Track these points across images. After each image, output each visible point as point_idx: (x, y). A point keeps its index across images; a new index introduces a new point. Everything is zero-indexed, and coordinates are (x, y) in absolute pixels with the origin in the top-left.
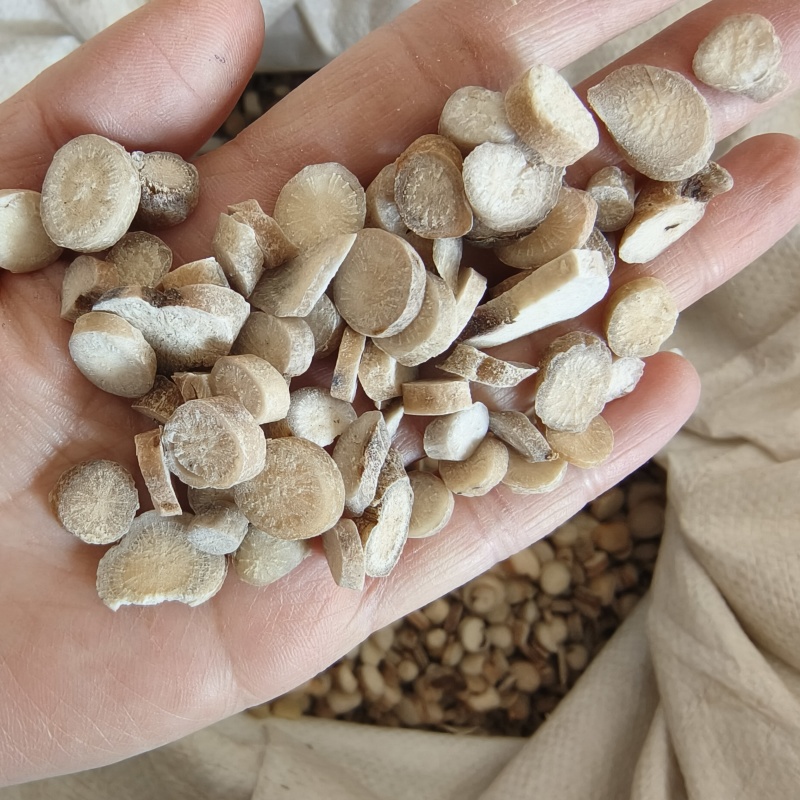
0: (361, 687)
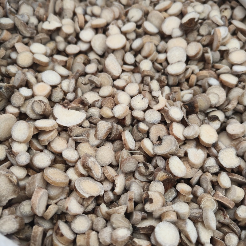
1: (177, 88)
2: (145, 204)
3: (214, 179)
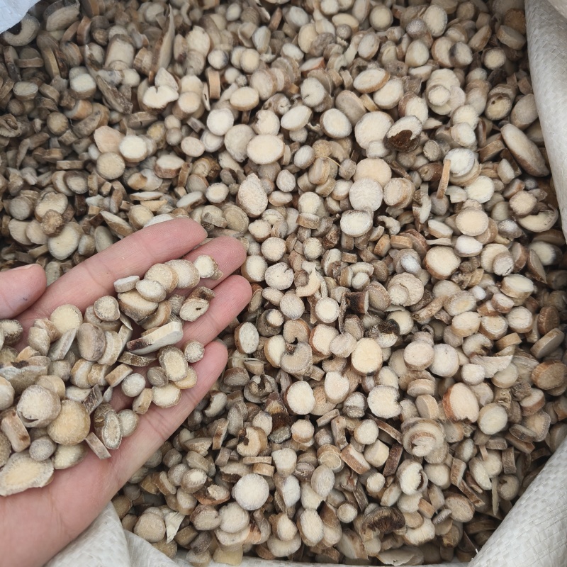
0: (299, 533)
1: (351, 257)
2: (239, 442)
3: (350, 425)
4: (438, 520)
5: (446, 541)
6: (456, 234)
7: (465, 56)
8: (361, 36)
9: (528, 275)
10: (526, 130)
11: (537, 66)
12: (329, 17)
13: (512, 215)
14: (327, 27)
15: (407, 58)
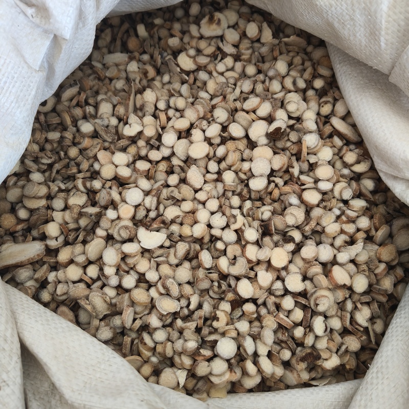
0: (260, 371)
1: (258, 203)
2: (213, 321)
3: (277, 301)
4: (340, 353)
5: (348, 367)
6: (317, 181)
7: (301, 84)
8: (242, 81)
9: (362, 198)
10: (344, 118)
11: (342, 83)
12: (222, 74)
13: (346, 165)
14: (222, 79)
15: (270, 89)
